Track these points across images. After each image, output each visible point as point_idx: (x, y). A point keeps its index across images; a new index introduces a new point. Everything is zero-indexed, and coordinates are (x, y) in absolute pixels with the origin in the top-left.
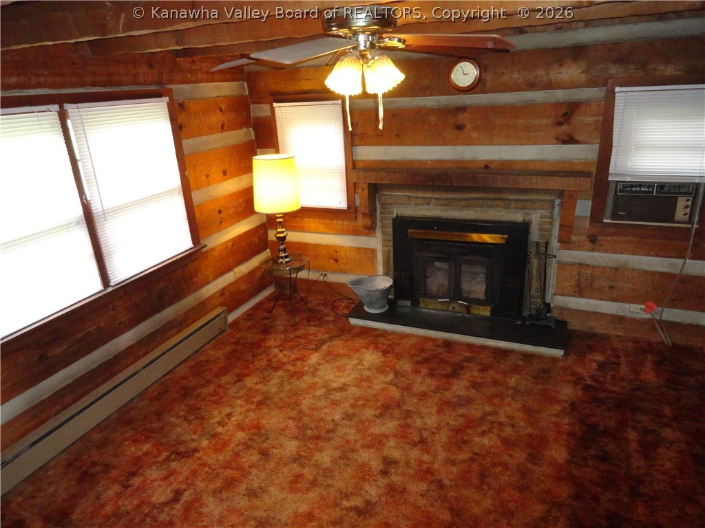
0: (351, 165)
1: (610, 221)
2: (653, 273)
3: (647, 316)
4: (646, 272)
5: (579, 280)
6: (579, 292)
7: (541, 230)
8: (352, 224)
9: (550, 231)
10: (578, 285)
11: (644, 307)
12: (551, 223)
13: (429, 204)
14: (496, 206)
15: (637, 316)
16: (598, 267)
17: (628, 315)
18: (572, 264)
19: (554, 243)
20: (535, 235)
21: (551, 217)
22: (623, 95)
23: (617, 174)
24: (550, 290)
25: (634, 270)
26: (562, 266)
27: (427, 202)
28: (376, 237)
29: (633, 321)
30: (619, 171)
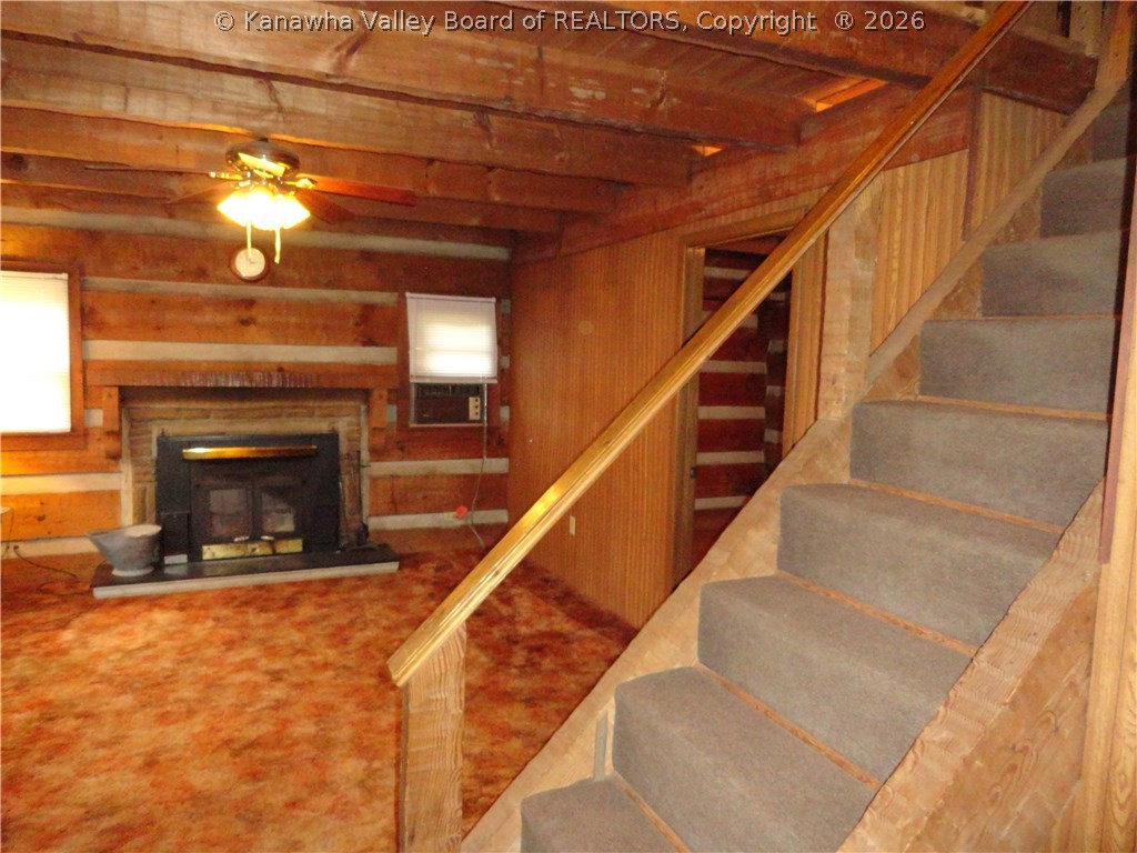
0: (79, 365)
1: (415, 425)
2: (459, 476)
3: (459, 523)
4: (452, 475)
5: (393, 494)
6: (396, 507)
7: (349, 440)
8: (77, 455)
9: (359, 440)
10: (393, 502)
11: (455, 513)
12: (359, 432)
13: (208, 417)
14: (296, 415)
15: (450, 525)
16: (410, 477)
17: (444, 525)
18: (383, 478)
19: (365, 455)
20: (344, 448)
21: (359, 425)
22: (414, 301)
23: (417, 377)
24: (366, 511)
25: (442, 476)
26: (374, 480)
27: (206, 415)
28: (120, 472)
29: (448, 531)
30: (420, 373)
